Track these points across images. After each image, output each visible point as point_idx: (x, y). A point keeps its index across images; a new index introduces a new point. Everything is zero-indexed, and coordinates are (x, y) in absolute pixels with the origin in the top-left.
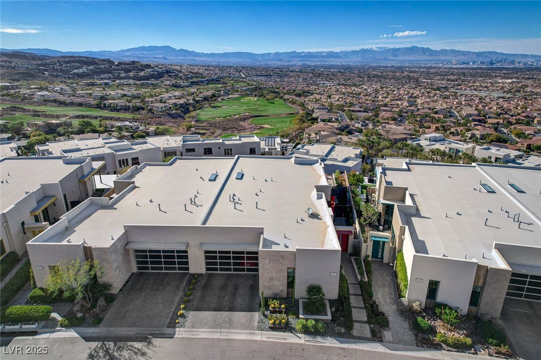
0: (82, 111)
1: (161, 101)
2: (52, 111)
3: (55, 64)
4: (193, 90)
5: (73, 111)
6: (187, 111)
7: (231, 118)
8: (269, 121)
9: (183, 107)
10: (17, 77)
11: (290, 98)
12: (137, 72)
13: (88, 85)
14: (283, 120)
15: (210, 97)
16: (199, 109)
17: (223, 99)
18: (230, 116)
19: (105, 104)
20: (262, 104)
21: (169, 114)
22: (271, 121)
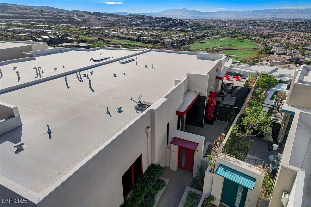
0: (129, 42)
1: (171, 38)
3: (125, 19)
4: (191, 33)
6: (184, 44)
8: (236, 52)
9: (182, 42)
11: (256, 39)
12: (163, 23)
14: (247, 52)
15: (201, 37)
16: (192, 44)
17: (209, 38)
18: (210, 48)
19: (141, 39)
20: (234, 42)
21: (172, 46)
22: (237, 53)
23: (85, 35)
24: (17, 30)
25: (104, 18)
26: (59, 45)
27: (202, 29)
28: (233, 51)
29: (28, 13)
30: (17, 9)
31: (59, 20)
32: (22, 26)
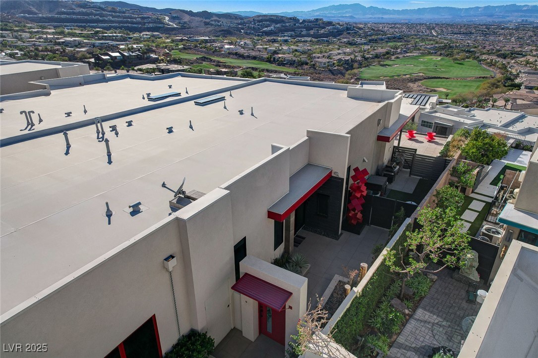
0: (254, 64)
1: (329, 57)
2: (231, 63)
3: (251, 22)
4: (366, 47)
5: (248, 63)
6: (352, 68)
7: (399, 78)
8: (448, 83)
9: (348, 64)
10: (219, 33)
11: (488, 59)
12: (318, 30)
13: (269, 41)
14: (468, 84)
15: (383, 55)
16: (365, 67)
17: (398, 58)
19: (274, 58)
20: (446, 64)
21: (330, 70)
22: (450, 84)
23: (180, 50)
24: (71, 41)
25: (215, 21)
26: (136, 68)
27: (387, 40)
28: (443, 82)
29: (91, 14)
30: (74, 7)
31: (140, 26)
32: (80, 35)
